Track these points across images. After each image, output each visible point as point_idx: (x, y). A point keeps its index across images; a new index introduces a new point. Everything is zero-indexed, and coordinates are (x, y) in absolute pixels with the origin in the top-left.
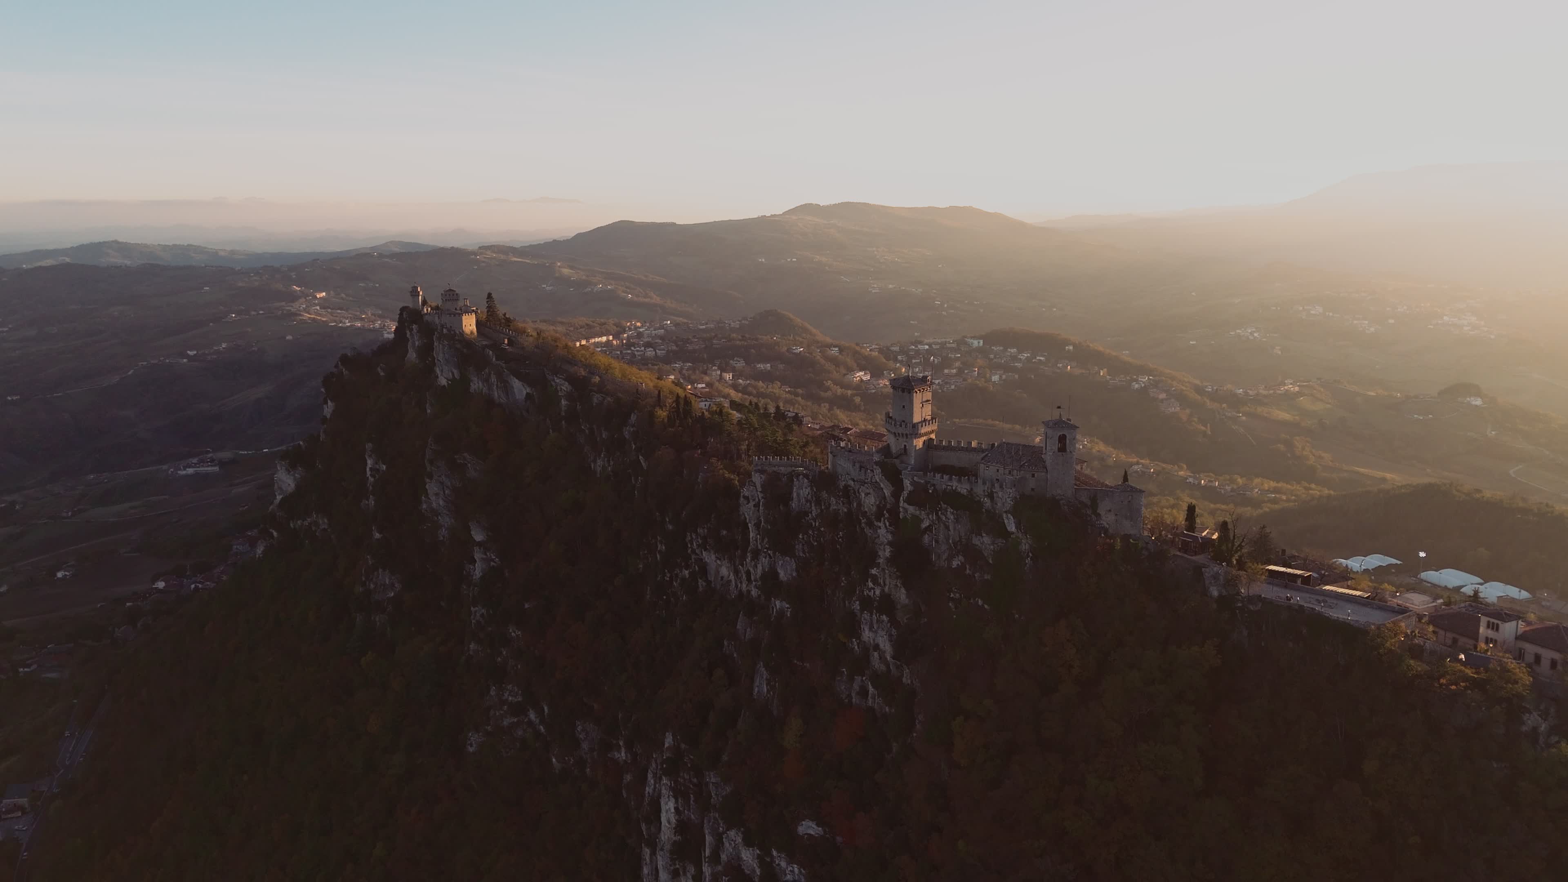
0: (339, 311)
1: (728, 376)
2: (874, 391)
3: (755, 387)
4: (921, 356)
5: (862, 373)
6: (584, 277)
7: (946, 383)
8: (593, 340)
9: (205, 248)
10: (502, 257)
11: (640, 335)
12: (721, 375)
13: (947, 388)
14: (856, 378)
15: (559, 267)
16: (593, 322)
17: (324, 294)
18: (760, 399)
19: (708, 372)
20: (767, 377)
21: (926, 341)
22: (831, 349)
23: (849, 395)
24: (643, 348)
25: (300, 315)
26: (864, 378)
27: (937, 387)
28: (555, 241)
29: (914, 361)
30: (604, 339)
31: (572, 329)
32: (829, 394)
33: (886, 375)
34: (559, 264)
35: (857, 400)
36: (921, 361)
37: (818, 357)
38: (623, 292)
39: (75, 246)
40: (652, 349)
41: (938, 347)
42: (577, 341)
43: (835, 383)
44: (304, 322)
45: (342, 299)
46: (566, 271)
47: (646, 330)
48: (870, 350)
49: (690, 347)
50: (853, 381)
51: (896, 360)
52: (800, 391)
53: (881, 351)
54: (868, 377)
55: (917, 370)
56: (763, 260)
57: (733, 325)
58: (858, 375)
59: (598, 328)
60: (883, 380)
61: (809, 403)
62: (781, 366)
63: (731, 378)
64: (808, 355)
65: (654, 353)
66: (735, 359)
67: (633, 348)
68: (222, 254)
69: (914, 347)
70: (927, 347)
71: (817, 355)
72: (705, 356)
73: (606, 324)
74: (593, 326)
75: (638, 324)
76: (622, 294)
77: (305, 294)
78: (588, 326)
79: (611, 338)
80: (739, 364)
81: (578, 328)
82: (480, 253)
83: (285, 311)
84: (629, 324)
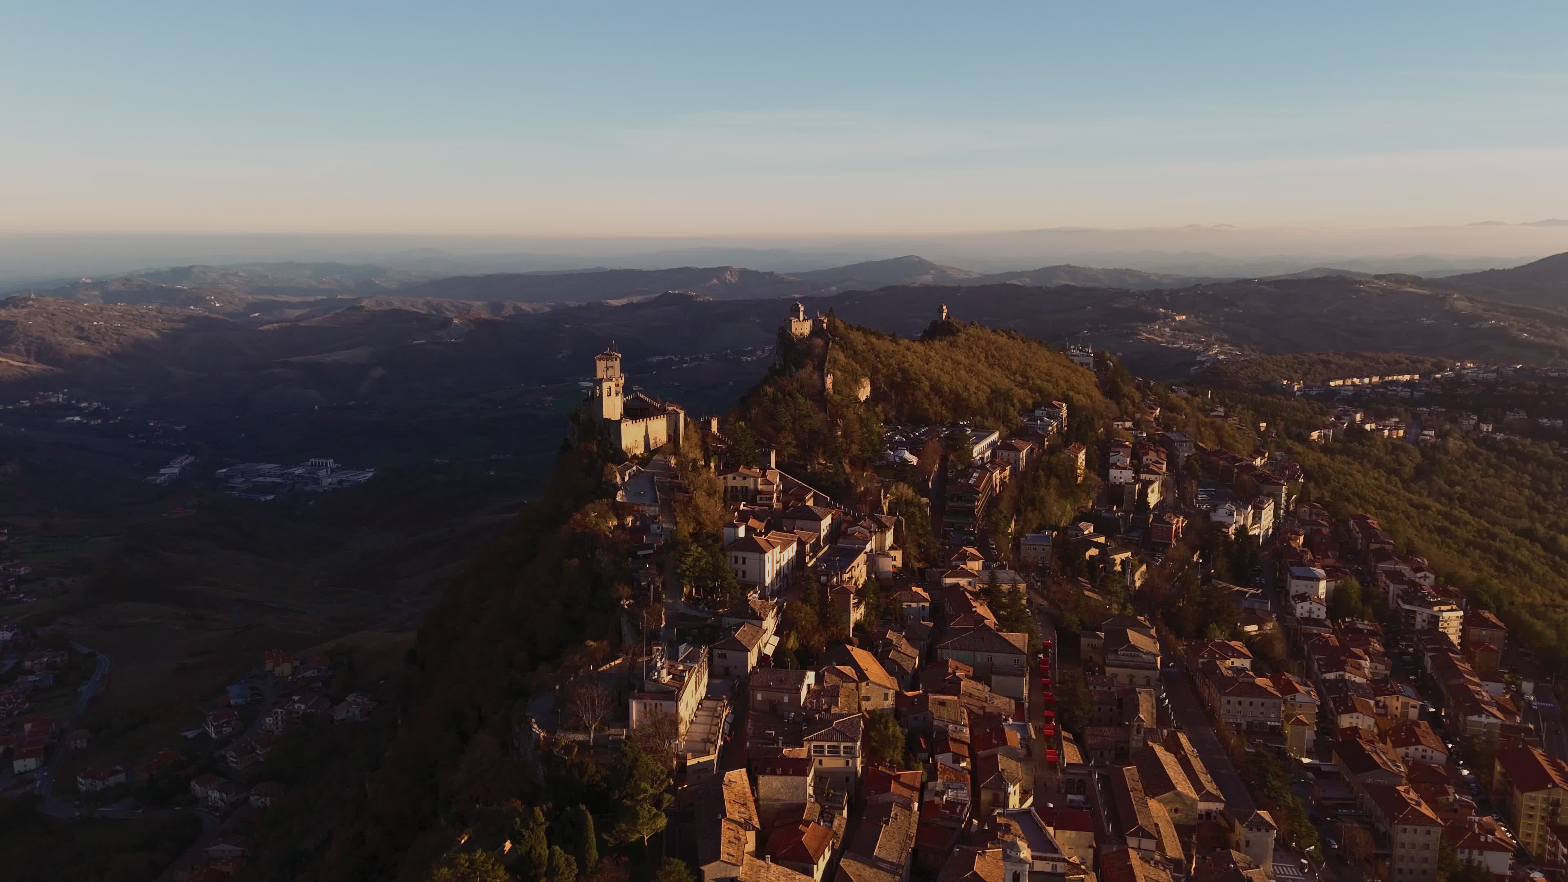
0: (1186, 334)
1: (1487, 428)
3: (1513, 444)
6: (1480, 312)
8: (1390, 378)
9: (1140, 272)
10: (1393, 286)
11: (1458, 377)
12: (1476, 427)
15: (1455, 299)
16: (1406, 359)
17: (1184, 317)
19: (1459, 419)
25: (1140, 335)
28: (1492, 270)
30: (1407, 377)
31: (1371, 364)
34: (1456, 296)
38: (1520, 329)
42: (1367, 377)
44: (1140, 341)
45: (1199, 322)
46: (1460, 304)
49: (1460, 391)
59: (1406, 366)
63: (1490, 430)
66: (1516, 410)
68: (1153, 277)
72: (1471, 403)
73: (1421, 362)
74: (1402, 363)
75: (1469, 365)
76: (1515, 332)
77: (1166, 316)
78: (1397, 362)
79: (1417, 377)
80: (1517, 417)
81: (1380, 363)
82: (1368, 282)
83: (1129, 331)
84: (1459, 364)
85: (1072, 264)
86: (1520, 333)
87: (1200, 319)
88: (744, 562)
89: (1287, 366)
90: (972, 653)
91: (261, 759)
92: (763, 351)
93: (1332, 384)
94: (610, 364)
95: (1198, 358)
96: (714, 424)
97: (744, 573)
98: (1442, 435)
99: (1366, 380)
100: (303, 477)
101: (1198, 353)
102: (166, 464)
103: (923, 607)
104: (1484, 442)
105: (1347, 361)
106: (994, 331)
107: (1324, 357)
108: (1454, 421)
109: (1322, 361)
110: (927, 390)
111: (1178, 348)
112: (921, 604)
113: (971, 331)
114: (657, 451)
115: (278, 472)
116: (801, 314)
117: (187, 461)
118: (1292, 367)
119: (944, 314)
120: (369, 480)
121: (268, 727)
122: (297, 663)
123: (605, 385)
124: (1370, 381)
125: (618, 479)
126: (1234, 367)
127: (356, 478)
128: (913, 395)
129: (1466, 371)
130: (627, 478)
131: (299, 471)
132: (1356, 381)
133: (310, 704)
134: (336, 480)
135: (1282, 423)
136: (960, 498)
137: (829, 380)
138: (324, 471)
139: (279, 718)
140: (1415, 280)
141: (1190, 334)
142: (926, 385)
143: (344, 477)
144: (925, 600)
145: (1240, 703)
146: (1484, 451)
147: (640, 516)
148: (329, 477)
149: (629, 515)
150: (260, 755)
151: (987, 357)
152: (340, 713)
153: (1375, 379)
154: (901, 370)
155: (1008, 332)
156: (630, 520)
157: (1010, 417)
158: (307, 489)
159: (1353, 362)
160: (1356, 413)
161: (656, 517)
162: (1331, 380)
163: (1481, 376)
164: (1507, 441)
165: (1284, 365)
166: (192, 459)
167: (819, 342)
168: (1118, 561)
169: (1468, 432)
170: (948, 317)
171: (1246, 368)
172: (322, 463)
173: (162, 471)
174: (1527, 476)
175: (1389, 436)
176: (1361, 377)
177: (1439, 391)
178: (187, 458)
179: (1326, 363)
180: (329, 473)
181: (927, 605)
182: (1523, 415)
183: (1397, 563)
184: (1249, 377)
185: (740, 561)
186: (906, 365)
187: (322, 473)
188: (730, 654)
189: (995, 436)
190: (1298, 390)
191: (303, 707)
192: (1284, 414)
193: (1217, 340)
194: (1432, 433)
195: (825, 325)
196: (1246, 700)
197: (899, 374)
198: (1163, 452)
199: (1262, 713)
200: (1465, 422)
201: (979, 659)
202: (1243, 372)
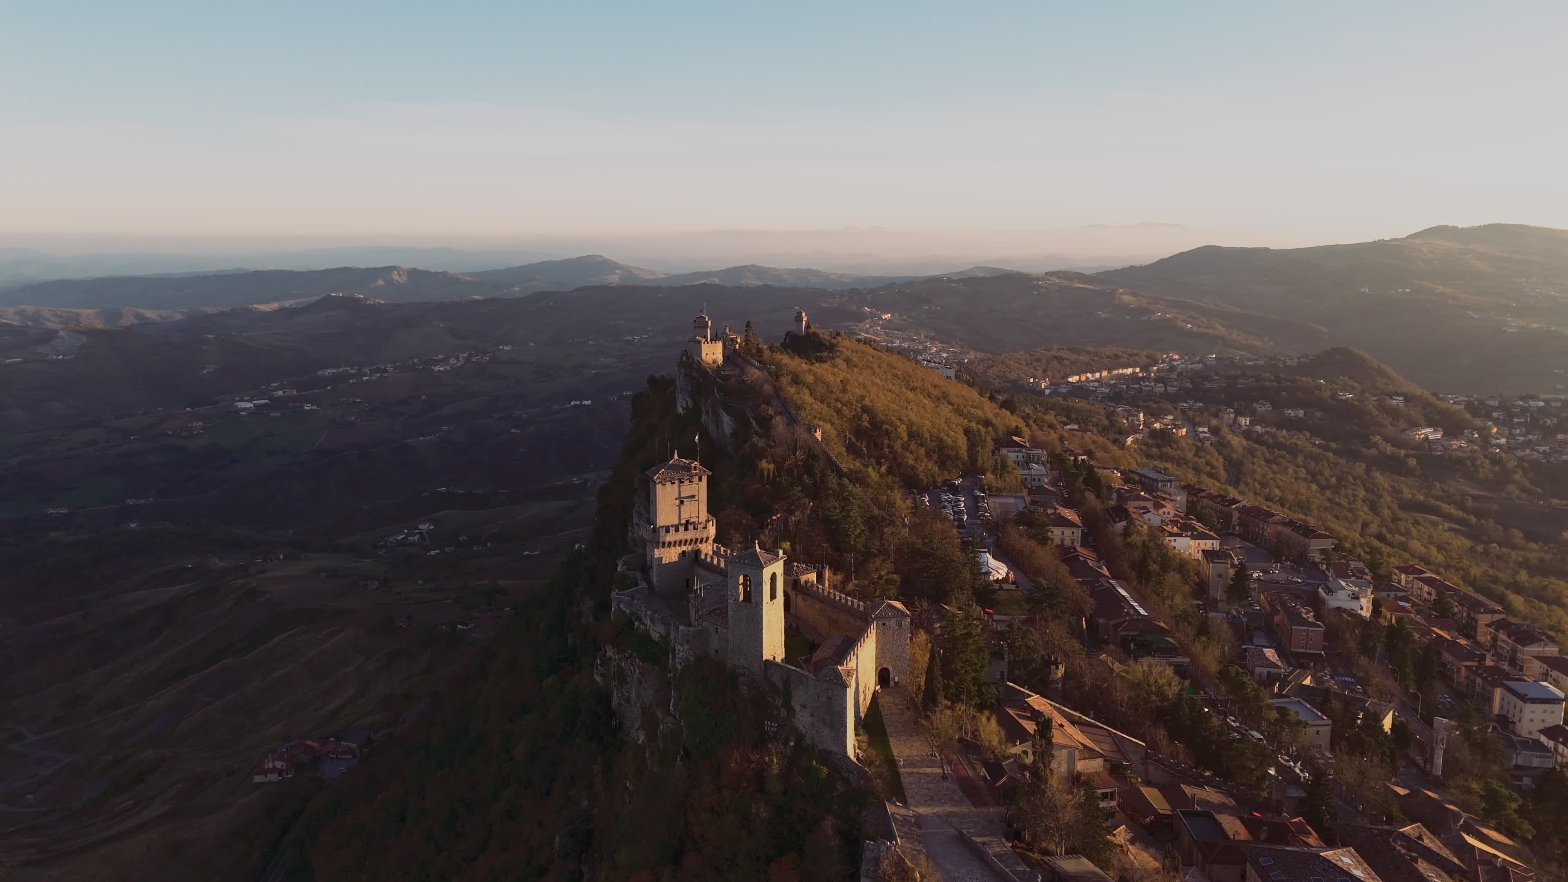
1: (1244, 421)
2: (1439, 453)
3: (1274, 436)
4: (1528, 415)
5: (1428, 430)
6: (1145, 305)
7: (1556, 452)
8: (1116, 372)
9: (820, 271)
10: (1066, 283)
11: (1172, 369)
12: (1235, 419)
13: (1556, 458)
14: (1419, 435)
15: (1121, 294)
16: (1123, 352)
17: (889, 315)
18: (1276, 450)
19: (1220, 414)
20: (1295, 426)
21: (1543, 396)
22: (1394, 397)
23: (1402, 455)
24: (1153, 384)
26: (1431, 437)
27: (1540, 455)
28: (1132, 267)
29: (1515, 420)
30: (1130, 371)
31: (1097, 358)
32: (1374, 452)
33: (1466, 434)
34: (1121, 291)
35: (1412, 462)
36: (1527, 421)
37: (1371, 407)
38: (1184, 321)
39: (724, 269)
40: (1163, 385)
41: (1559, 404)
42: (1098, 371)
43: (1387, 439)
45: (904, 320)
46: (1127, 298)
47: (1183, 363)
48: (1454, 402)
49: (1208, 385)
50: (1414, 439)
51: (1488, 416)
52: (1333, 445)
53: (1469, 406)
54: (1439, 436)
55: (1518, 431)
56: (1367, 290)
57: (1289, 362)
58: (1423, 431)
59: (1126, 359)
60: (1458, 441)
61: (1343, 461)
62: (1318, 414)
63: (1248, 424)
64: (1356, 403)
65: (1164, 389)
66: (1260, 402)
67: (1142, 383)
68: (833, 277)
69: (1521, 403)
70: (1542, 404)
71: (1371, 403)
72: (1222, 396)
73: (1136, 355)
74: (1121, 357)
75: (1174, 357)
76: (1181, 324)
77: (872, 315)
78: (1117, 357)
79: (1138, 370)
80: (1263, 409)
81: (1103, 358)
82: (1044, 279)
84: (1166, 356)
85: (758, 264)
86: (1184, 324)
87: (905, 317)
89: (1027, 364)
92: (457, 359)
93: (1070, 380)
99: (1097, 375)
104: (1248, 435)
105: (1075, 356)
107: (1055, 353)
109: (1056, 357)
110: (905, 437)
116: (709, 332)
118: (1032, 364)
119: (804, 323)
124: (1101, 375)
126: (981, 367)
129: (1176, 363)
132: (1090, 376)
137: (819, 437)
140: (1081, 277)
141: (903, 334)
146: (1256, 446)
153: (1105, 373)
159: (1081, 358)
160: (1140, 413)
162: (1067, 376)
163: (1190, 366)
164: (1268, 434)
165: (1024, 363)
171: (992, 366)
176: (1092, 372)
177: (1190, 386)
179: (1059, 359)
184: (998, 376)
190: (1046, 388)
193: (926, 337)
194: (1206, 430)
195: (737, 346)
200: (1226, 417)
202: (991, 371)
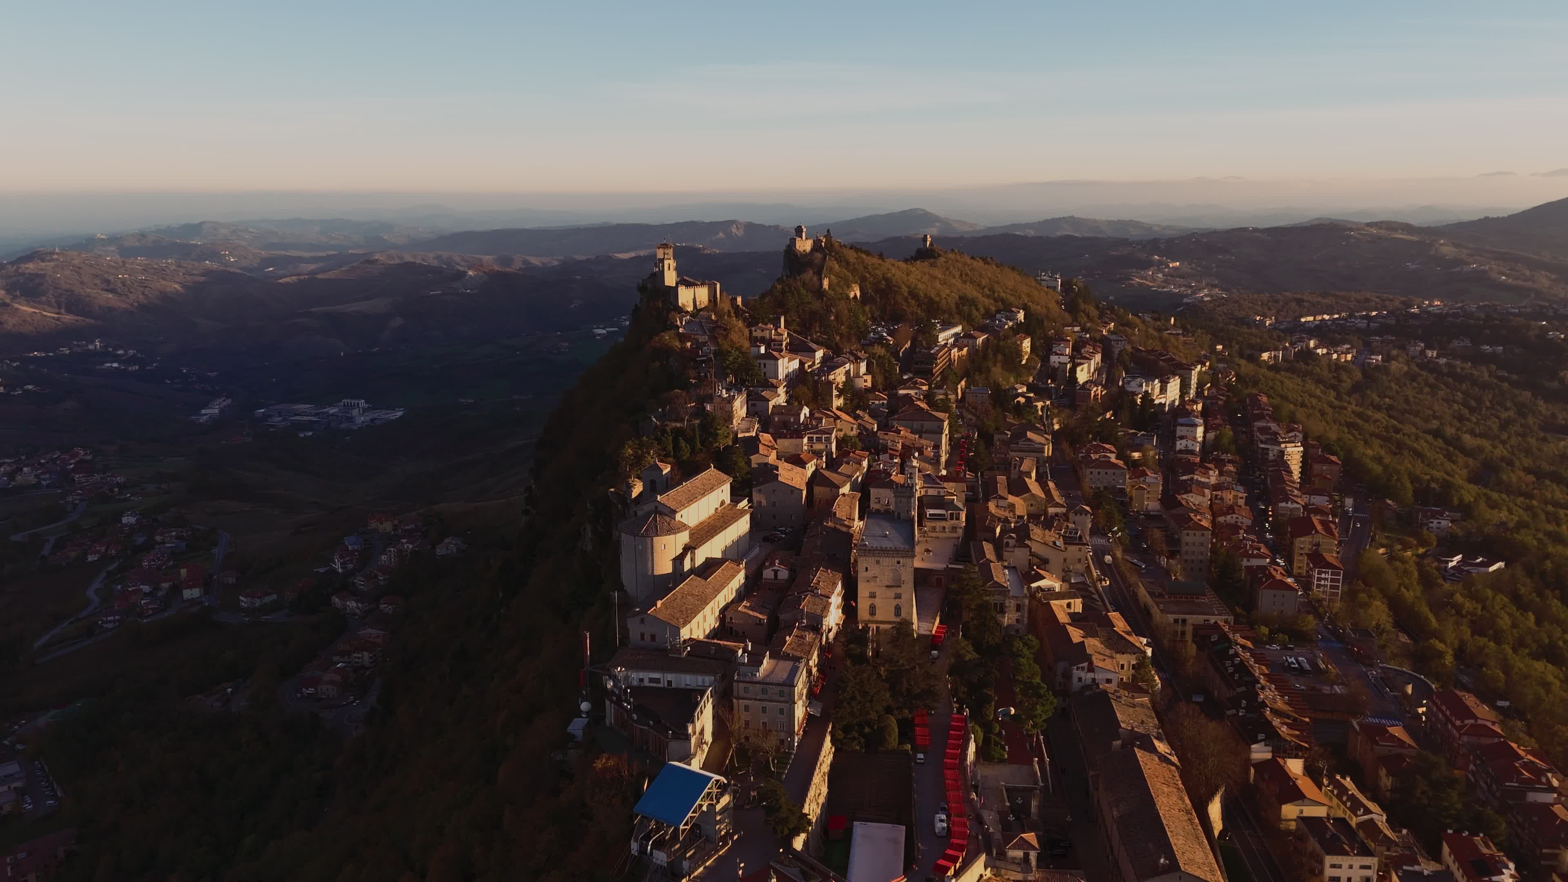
0: (1178, 279)
1: (1432, 354)
3: (1453, 367)
6: (1463, 256)
9: (1143, 223)
10: (1383, 232)
12: (1423, 352)
15: (1441, 245)
16: (1377, 297)
17: (1178, 264)
18: (1444, 377)
19: (1407, 346)
25: (1133, 280)
34: (1442, 241)
38: (1499, 273)
42: (1337, 313)
44: (1132, 285)
45: (1192, 268)
46: (1446, 249)
52: (1515, 377)
61: (1513, 390)
62: (1516, 350)
63: (1434, 356)
64: (1564, 342)
66: (1458, 338)
73: (1391, 300)
75: (1436, 303)
76: (1494, 276)
77: (1160, 263)
78: (1367, 300)
79: (1385, 312)
80: (1461, 344)
81: (1351, 301)
82: (1358, 229)
83: (1122, 276)
84: (1427, 302)
85: (1076, 216)
86: (1498, 276)
88: (765, 366)
89: (1262, 304)
90: (910, 422)
91: (382, 583)
93: (1303, 320)
94: (667, 251)
95: (1185, 300)
96: (739, 299)
97: (765, 373)
98: (1387, 359)
100: (336, 415)
101: (1187, 296)
102: (206, 405)
103: (883, 403)
104: (1427, 365)
105: (1320, 299)
106: (972, 258)
107: (1299, 296)
108: (1403, 348)
109: (1296, 300)
110: (906, 294)
111: (1167, 292)
112: (881, 402)
113: (951, 256)
114: (702, 310)
115: (314, 411)
116: (804, 234)
117: (225, 404)
118: (1267, 305)
119: (928, 243)
120: (401, 417)
121: (383, 562)
122: (396, 522)
123: (666, 262)
124: (1338, 316)
125: (678, 323)
126: (1212, 305)
127: (387, 416)
128: (894, 299)
129: (1432, 308)
130: (684, 323)
131: (332, 411)
132: (1326, 317)
133: (416, 545)
134: (368, 419)
135: (1237, 346)
136: (922, 363)
137: (826, 283)
138: (357, 410)
139: (392, 555)
140: (1407, 228)
141: (1182, 280)
142: (905, 290)
143: (376, 416)
144: (884, 399)
145: (1099, 473)
146: (1424, 373)
147: (696, 342)
148: (362, 415)
149: (688, 341)
150: (381, 580)
151: (961, 275)
152: (440, 551)
153: (1345, 315)
154: (885, 278)
155: (985, 260)
156: (689, 344)
157: (973, 317)
158: (343, 426)
159: (1325, 301)
160: (1310, 339)
161: (706, 343)
162: (1302, 316)
163: (1441, 311)
164: (1447, 364)
165: (1260, 303)
166: (229, 401)
167: (818, 255)
168: (1039, 407)
169: (1413, 358)
170: (931, 244)
171: (1223, 305)
172: (354, 403)
173: (203, 412)
174: (1459, 394)
175: (1338, 359)
177: (1393, 322)
178: (224, 400)
179: (1299, 302)
180: (361, 412)
181: (885, 402)
182: (1467, 343)
183: (1268, 422)
185: (762, 366)
186: (889, 275)
187: (355, 412)
188: (758, 403)
189: (958, 329)
190: (1270, 325)
191: (411, 546)
192: (1240, 338)
193: (1207, 285)
194: (1379, 358)
195: (823, 244)
196: (1103, 471)
197: (883, 282)
198: (1099, 347)
199: (1114, 480)
201: (915, 426)
202: (1220, 309)
